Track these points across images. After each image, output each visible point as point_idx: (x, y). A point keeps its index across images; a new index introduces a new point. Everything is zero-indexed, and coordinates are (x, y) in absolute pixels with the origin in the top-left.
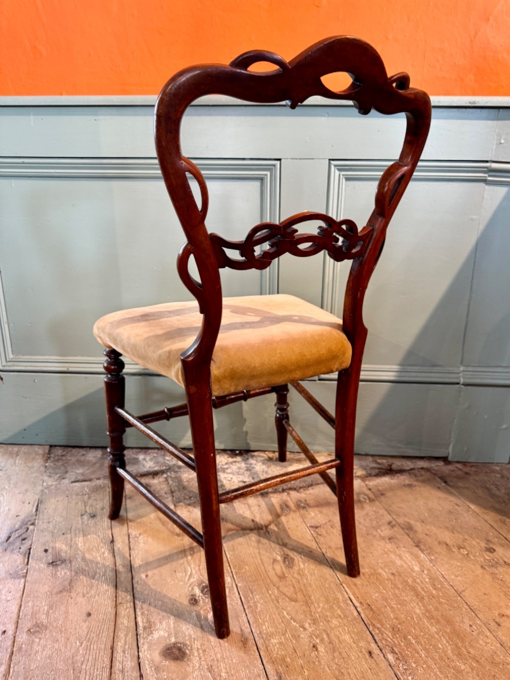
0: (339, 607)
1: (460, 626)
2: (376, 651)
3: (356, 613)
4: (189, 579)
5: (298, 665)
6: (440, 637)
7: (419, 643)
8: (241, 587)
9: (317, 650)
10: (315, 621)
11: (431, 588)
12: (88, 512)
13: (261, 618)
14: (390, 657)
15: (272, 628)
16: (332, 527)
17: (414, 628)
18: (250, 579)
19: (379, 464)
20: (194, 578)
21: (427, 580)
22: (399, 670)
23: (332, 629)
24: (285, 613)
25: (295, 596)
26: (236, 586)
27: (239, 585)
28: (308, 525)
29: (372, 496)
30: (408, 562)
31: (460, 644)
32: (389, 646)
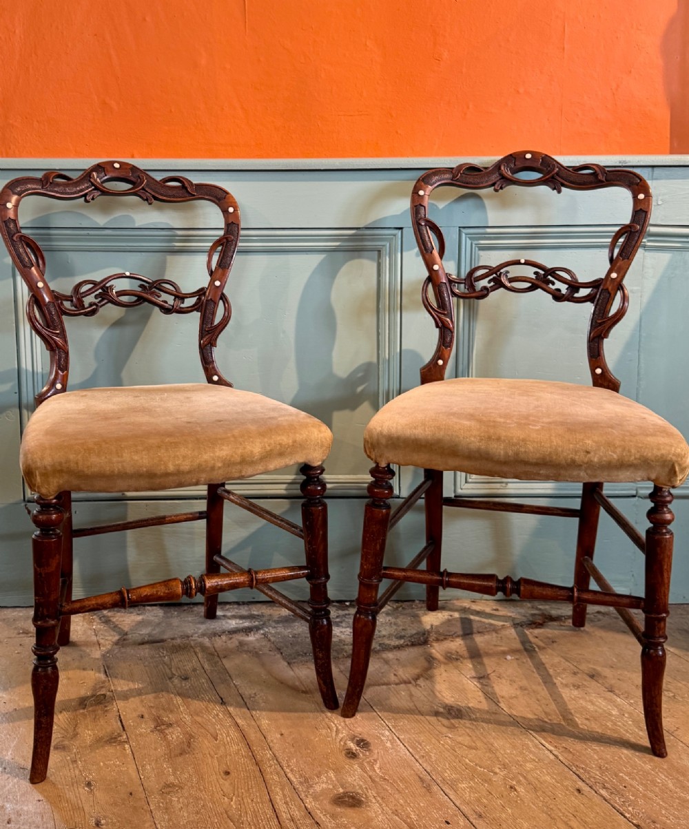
0: (531, 752)
1: (677, 762)
2: (585, 789)
3: (552, 757)
4: (337, 734)
5: (498, 805)
6: (657, 773)
7: (632, 779)
8: (404, 739)
9: (516, 790)
10: (505, 766)
11: (637, 730)
12: (176, 674)
13: (439, 766)
14: (603, 792)
15: (455, 774)
16: (499, 677)
17: (625, 766)
18: (413, 731)
19: (540, 609)
20: (343, 733)
21: (630, 723)
22: (616, 803)
23: (529, 772)
24: (467, 760)
25: (474, 744)
26: (398, 738)
27: (401, 737)
28: (468, 677)
29: (541, 644)
30: (602, 707)
31: (681, 778)
32: (599, 783)
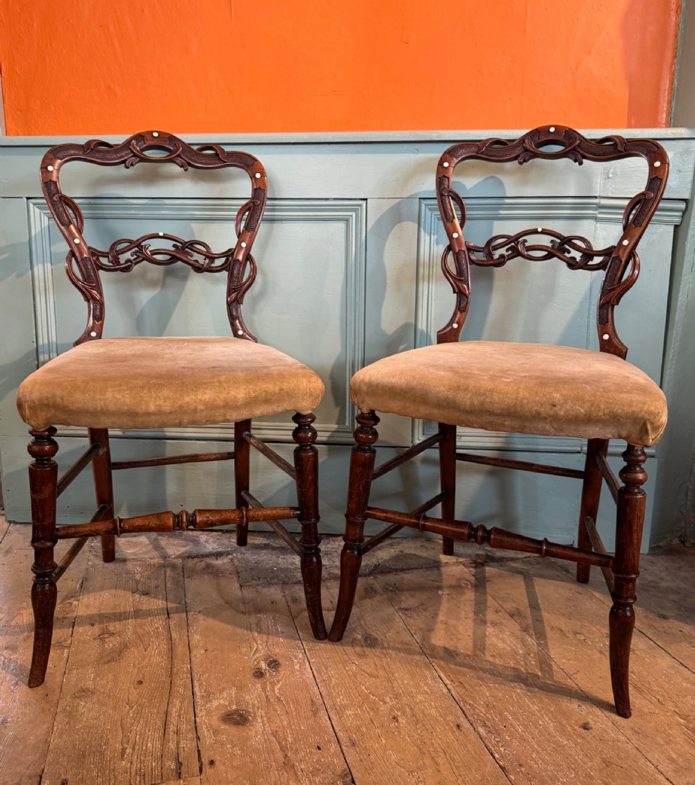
0: (427, 684)
2: (466, 725)
3: (445, 690)
4: (254, 654)
5: (374, 734)
6: (542, 715)
8: (313, 663)
9: (397, 721)
12: (141, 590)
13: (335, 691)
14: (482, 730)
17: (513, 706)
18: (325, 656)
20: (260, 653)
23: (417, 704)
24: (364, 688)
25: (376, 672)
26: (309, 661)
27: (312, 660)
32: (480, 720)
